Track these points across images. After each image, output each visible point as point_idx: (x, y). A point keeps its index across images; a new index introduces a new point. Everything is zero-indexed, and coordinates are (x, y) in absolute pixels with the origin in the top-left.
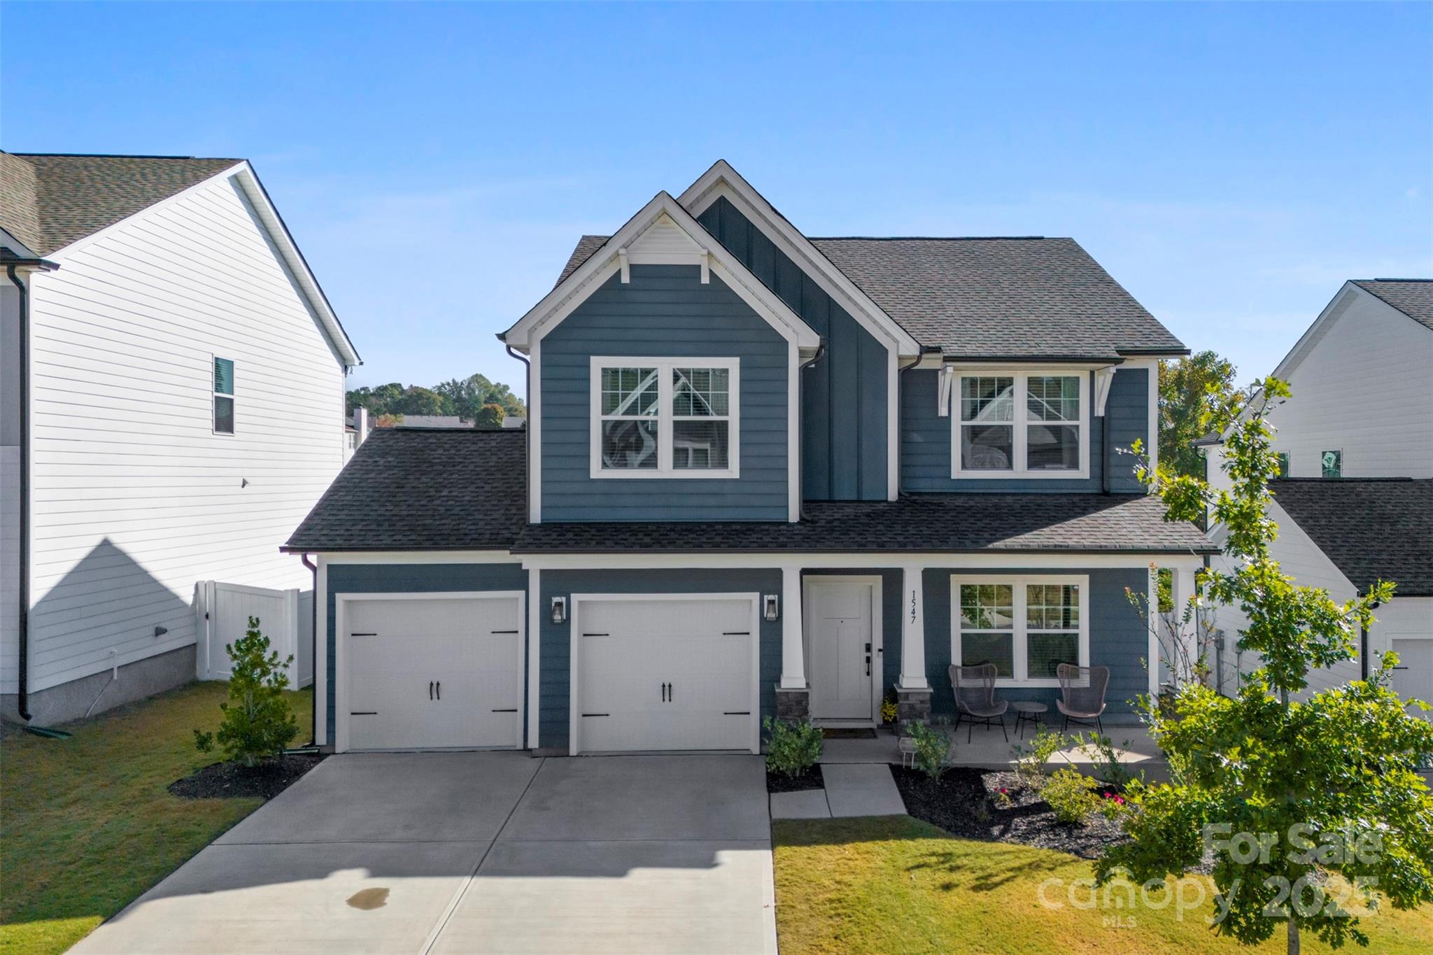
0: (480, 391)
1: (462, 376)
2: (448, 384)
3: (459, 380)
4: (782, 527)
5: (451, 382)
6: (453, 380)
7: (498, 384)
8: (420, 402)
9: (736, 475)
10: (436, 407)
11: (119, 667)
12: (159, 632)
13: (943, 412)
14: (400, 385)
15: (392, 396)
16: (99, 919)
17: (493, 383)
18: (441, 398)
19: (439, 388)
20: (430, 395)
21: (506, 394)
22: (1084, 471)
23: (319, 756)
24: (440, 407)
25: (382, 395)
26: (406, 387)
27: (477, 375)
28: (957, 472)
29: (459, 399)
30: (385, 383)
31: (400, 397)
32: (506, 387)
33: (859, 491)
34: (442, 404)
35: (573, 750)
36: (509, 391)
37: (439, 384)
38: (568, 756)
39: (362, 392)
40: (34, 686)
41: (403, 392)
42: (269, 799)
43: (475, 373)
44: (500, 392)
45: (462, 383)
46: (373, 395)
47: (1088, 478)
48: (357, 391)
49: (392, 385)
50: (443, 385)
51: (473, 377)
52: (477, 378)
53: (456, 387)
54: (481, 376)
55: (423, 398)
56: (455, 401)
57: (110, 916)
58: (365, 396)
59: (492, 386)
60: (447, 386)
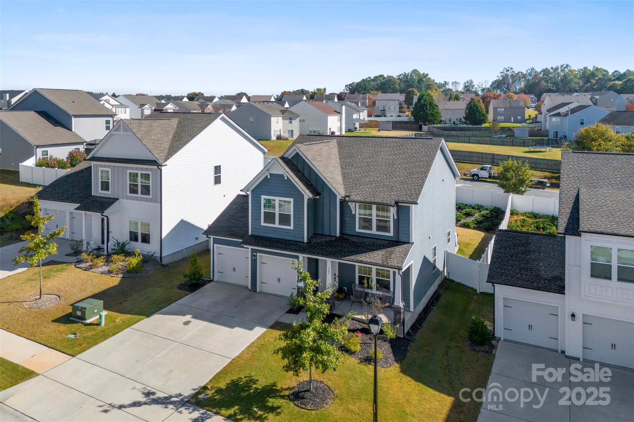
0: (416, 77)
1: (408, 71)
2: (403, 74)
3: (407, 73)
4: (302, 244)
5: (404, 73)
6: (405, 73)
7: (424, 74)
8: (390, 83)
9: (292, 228)
10: (397, 85)
11: (185, 249)
12: (197, 239)
13: (353, 213)
14: (383, 75)
15: (380, 80)
16: (145, 317)
17: (422, 73)
18: (399, 81)
19: (399, 76)
20: (394, 80)
21: (427, 78)
22: (391, 234)
23: (211, 281)
24: (399, 85)
25: (376, 80)
26: (385, 76)
27: (414, 70)
28: (358, 230)
29: (407, 81)
30: (377, 75)
31: (383, 81)
32: (427, 75)
33: (330, 233)
34: (399, 83)
35: (258, 291)
36: (428, 77)
37: (399, 75)
38: (256, 292)
39: (368, 79)
40: (162, 256)
41: (384, 78)
42: (192, 293)
43: (414, 69)
44: (425, 77)
45: (408, 74)
46: (372, 80)
47: (392, 236)
48: (366, 79)
49: (380, 76)
50: (400, 75)
51: (413, 71)
52: (415, 71)
53: (405, 75)
54: (416, 70)
55: (391, 81)
56: (405, 82)
57: (148, 316)
58: (369, 81)
59: (421, 74)
60: (402, 75)
